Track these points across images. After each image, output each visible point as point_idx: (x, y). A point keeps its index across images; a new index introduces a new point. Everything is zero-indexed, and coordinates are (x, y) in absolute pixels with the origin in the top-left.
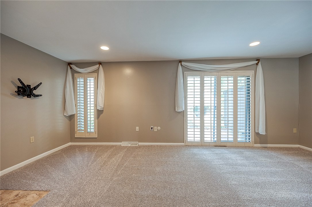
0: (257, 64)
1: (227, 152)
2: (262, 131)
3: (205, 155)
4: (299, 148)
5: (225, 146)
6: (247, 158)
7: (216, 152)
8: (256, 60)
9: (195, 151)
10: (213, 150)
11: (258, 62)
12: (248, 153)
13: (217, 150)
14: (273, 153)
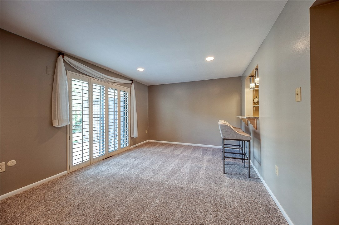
0: (131, 84)
1: (119, 160)
2: (135, 135)
3: (105, 171)
4: (148, 142)
5: (112, 156)
6: (136, 158)
7: (112, 164)
8: (131, 81)
9: (91, 172)
10: (106, 163)
11: (132, 83)
12: (132, 154)
13: (110, 161)
14: (144, 149)
